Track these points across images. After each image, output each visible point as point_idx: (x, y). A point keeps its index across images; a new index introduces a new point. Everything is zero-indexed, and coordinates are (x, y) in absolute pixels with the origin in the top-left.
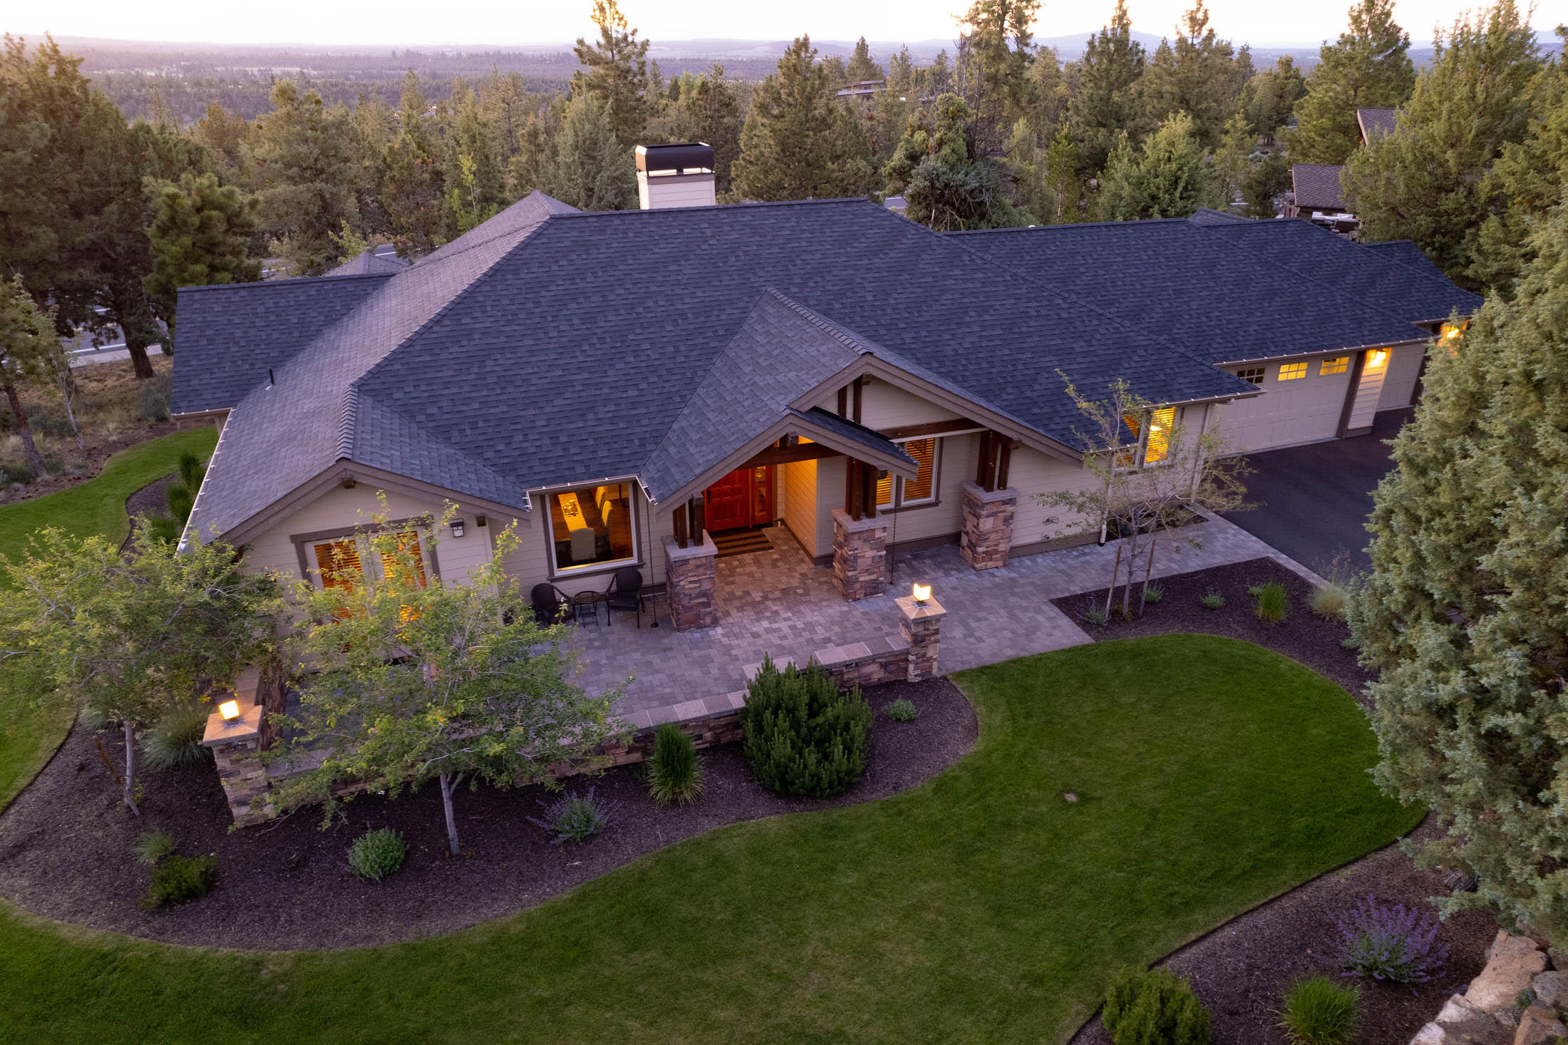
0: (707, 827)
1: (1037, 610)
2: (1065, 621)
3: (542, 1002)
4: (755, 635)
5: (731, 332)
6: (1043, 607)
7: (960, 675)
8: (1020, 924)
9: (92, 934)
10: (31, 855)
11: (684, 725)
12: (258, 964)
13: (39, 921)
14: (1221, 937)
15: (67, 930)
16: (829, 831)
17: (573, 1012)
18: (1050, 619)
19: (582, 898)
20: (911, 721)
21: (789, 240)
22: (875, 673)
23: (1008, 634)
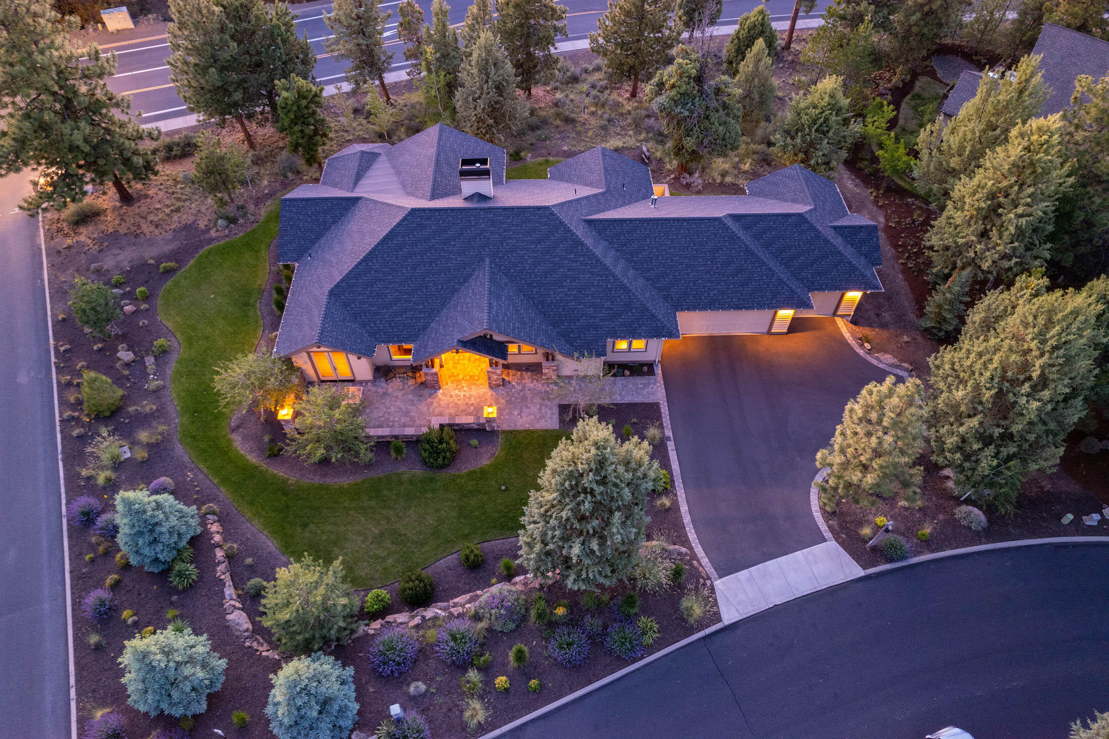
0: (402, 469)
1: (551, 409)
2: (556, 417)
3: (345, 508)
4: (451, 396)
5: (465, 281)
6: (554, 408)
7: (504, 432)
8: (463, 521)
9: (254, 460)
10: (241, 430)
11: (405, 436)
12: (288, 479)
13: (243, 452)
14: (509, 540)
15: (249, 457)
16: (432, 480)
17: (351, 512)
18: (552, 414)
19: (363, 482)
20: (476, 447)
21: (505, 231)
22: (476, 427)
23: (532, 417)
